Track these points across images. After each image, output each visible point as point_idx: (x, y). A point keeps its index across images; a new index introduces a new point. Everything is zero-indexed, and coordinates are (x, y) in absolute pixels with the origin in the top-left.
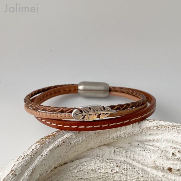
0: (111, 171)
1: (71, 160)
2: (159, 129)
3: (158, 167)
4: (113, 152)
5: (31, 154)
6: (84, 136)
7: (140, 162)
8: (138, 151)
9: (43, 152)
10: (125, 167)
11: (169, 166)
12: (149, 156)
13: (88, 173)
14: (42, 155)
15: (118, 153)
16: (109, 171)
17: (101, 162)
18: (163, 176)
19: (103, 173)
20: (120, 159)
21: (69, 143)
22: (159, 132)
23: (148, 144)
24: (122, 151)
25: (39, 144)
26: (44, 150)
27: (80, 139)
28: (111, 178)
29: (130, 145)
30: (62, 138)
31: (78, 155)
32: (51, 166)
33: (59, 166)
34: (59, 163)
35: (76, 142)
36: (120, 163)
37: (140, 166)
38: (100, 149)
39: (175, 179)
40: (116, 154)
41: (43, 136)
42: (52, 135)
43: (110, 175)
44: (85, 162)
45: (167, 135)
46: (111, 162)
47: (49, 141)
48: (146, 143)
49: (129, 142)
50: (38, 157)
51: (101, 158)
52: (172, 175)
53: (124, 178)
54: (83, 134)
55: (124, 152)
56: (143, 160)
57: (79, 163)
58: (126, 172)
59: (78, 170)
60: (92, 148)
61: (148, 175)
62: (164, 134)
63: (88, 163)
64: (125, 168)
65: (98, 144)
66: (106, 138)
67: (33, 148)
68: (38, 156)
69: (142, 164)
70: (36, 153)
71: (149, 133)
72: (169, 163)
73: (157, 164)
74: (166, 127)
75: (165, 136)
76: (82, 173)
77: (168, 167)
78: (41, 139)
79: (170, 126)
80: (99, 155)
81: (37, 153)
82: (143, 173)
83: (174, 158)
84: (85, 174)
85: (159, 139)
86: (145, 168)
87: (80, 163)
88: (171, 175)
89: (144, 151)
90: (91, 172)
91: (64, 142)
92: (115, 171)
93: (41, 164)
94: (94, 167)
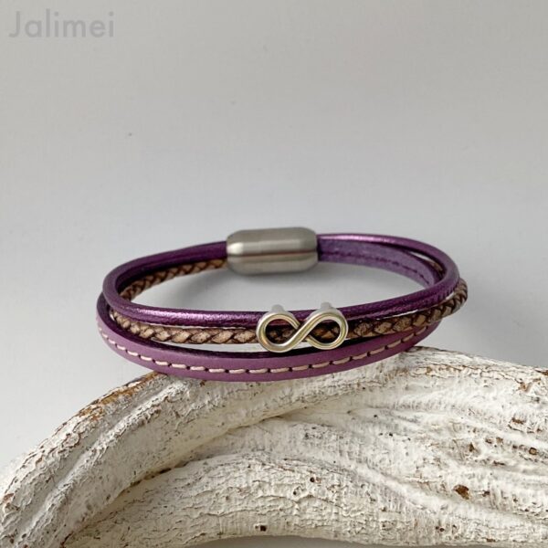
0: (295, 493)
1: (182, 462)
2: (431, 374)
3: (428, 483)
4: (302, 436)
5: (61, 449)
6: (219, 393)
7: (378, 468)
8: (374, 435)
9: (98, 442)
10: (336, 482)
11: (459, 482)
12: (404, 451)
13: (227, 498)
14: (95, 451)
15: (317, 441)
16: (289, 494)
17: (268, 467)
18: (442, 509)
19: (272, 498)
20: (323, 458)
21: (174, 414)
22: (432, 382)
23: (402, 415)
24: (326, 435)
25: (86, 419)
26: (101, 436)
27: (206, 402)
28: (295, 512)
29: (350, 417)
30: (154, 398)
31: (201, 446)
32: (121, 481)
33: (146, 478)
34: (145, 470)
35: (193, 410)
36: (319, 470)
37: (378, 479)
38: (265, 428)
39: (478, 516)
40: (311, 444)
41: (100, 396)
42: (125, 391)
43: (291, 505)
44: (220, 468)
45: (454, 393)
46: (296, 469)
47: (117, 410)
48: (397, 413)
49: (350, 408)
50: (84, 456)
51: (266, 456)
52: (470, 508)
53: (330, 514)
54: (215, 387)
55: (334, 437)
56: (387, 461)
57: (202, 470)
58: (336, 495)
59: (200, 491)
60: (241, 427)
61: (401, 506)
62: (447, 389)
63: (228, 469)
64: (333, 486)
65: (259, 416)
66: (282, 399)
67: (70, 431)
68: (83, 452)
69: (382, 473)
70: (78, 444)
71: (403, 386)
72: (460, 473)
73: (425, 475)
74: (452, 369)
75: (449, 394)
76: (210, 500)
77: (457, 484)
78: (93, 403)
79: (464, 366)
80: (261, 447)
81: (80, 444)
82: (385, 501)
83: (475, 458)
84: (219, 501)
85: (433, 404)
86: (392, 484)
87: (207, 471)
88: (467, 506)
89: (391, 435)
90: (236, 495)
91: (157, 412)
92: (306, 494)
93: (90, 477)
94: (244, 481)
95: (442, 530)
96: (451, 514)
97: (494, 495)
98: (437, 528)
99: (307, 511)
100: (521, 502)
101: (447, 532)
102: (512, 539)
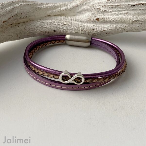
95: (94, 29)
96: (95, 26)
97: (104, 18)
98: (92, 29)
99: (65, 28)
100: (110, 18)
101: (95, 30)
102: (108, 29)
